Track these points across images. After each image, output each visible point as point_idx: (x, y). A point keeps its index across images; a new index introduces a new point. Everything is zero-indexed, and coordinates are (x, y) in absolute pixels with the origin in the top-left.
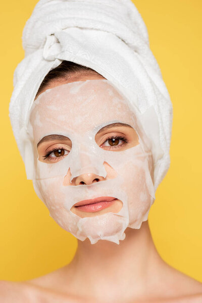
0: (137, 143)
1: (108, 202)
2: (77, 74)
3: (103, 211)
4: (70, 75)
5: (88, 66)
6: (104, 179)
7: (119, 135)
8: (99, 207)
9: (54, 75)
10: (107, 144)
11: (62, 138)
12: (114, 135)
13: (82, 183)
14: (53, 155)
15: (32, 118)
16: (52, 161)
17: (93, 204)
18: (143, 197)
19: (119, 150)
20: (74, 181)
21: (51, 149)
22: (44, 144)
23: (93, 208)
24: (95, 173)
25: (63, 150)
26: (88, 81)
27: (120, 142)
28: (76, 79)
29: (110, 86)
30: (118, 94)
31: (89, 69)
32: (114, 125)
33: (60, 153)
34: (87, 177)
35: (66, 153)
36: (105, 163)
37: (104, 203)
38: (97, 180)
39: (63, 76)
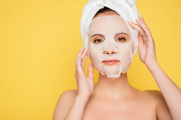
0: (129, 41)
1: (116, 61)
2: (110, 12)
3: (113, 65)
4: (107, 12)
5: (114, 10)
6: (116, 53)
7: (123, 37)
8: (112, 63)
9: (101, 11)
10: (118, 40)
11: (102, 36)
12: (120, 37)
13: (107, 53)
14: (97, 41)
15: (90, 26)
16: (97, 43)
18: (129, 62)
19: (122, 43)
20: (104, 53)
21: (97, 39)
22: (94, 37)
23: (110, 63)
24: (113, 50)
25: (101, 40)
26: (114, 16)
27: (123, 40)
28: (109, 14)
29: (122, 19)
30: (124, 22)
31: (114, 11)
33: (99, 41)
34: (110, 52)
35: (102, 41)
36: (117, 47)
37: (114, 62)
38: (113, 53)
39: (105, 12)
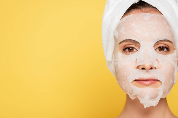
0: (173, 52)
1: (154, 81)
2: (148, 9)
3: (151, 85)
4: (144, 9)
5: (154, 6)
6: (155, 68)
7: (166, 46)
8: (149, 83)
9: (134, 7)
10: (158, 50)
11: (135, 42)
12: (162, 45)
13: (143, 69)
14: (127, 50)
15: (118, 28)
16: (127, 53)
17: (147, 80)
18: (171, 82)
19: (164, 54)
20: (138, 67)
21: (128, 46)
22: (124, 44)
23: (146, 83)
24: (152, 64)
25: (133, 48)
26: (154, 14)
27: (165, 50)
28: (148, 12)
29: (165, 19)
30: (169, 24)
31: (155, 8)
32: (165, 40)
33: (131, 49)
34: (147, 66)
35: (134, 50)
36: (157, 60)
37: (152, 81)
38: (151, 68)
39: (140, 9)
